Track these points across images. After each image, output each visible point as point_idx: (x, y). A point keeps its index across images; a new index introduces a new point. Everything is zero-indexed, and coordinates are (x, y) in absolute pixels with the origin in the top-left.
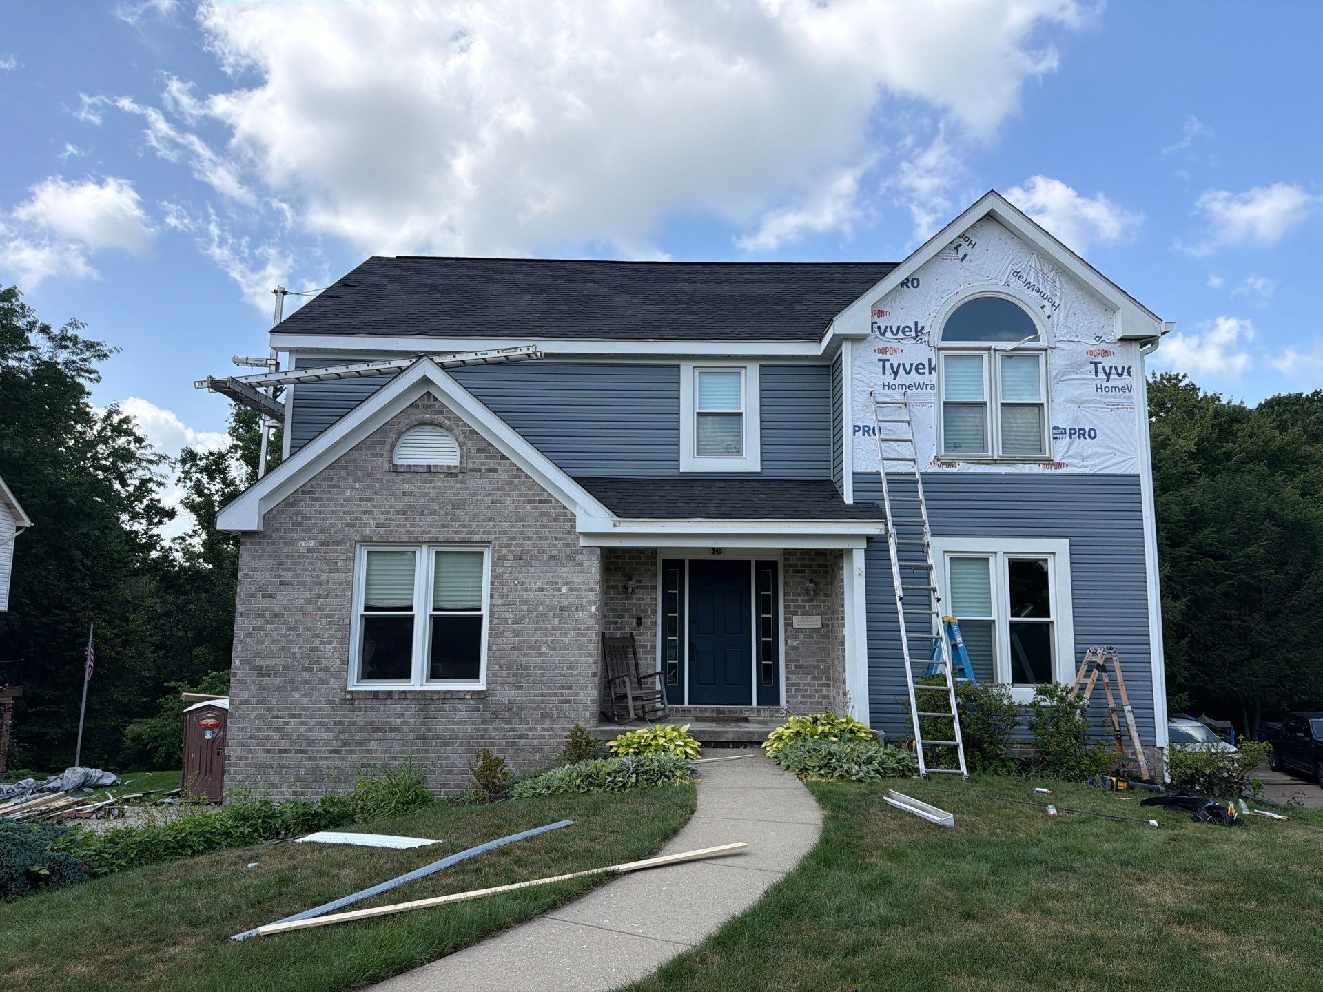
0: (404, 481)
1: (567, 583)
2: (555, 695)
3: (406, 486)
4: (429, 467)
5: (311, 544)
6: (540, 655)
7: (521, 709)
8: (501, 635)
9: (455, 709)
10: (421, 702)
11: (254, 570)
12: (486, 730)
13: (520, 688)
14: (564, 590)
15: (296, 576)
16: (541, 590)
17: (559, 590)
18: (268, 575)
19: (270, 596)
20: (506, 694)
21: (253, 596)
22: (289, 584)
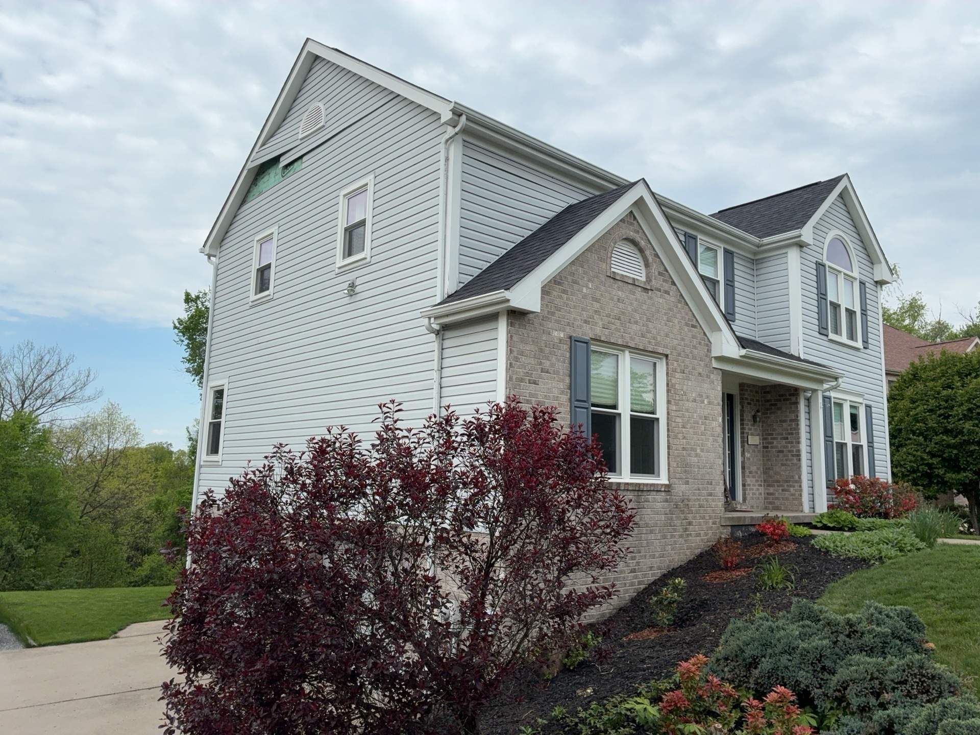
0: (619, 289)
1: (708, 397)
2: (704, 489)
3: (620, 293)
4: (634, 279)
5: (562, 335)
6: (697, 455)
7: (689, 500)
8: (676, 437)
9: (655, 501)
10: (636, 493)
11: (522, 353)
12: (672, 519)
13: (687, 483)
14: (706, 402)
15: (552, 365)
16: (695, 401)
17: (703, 402)
18: (532, 361)
19: (535, 383)
20: (680, 489)
21: (522, 380)
22: (547, 372)
